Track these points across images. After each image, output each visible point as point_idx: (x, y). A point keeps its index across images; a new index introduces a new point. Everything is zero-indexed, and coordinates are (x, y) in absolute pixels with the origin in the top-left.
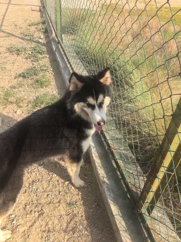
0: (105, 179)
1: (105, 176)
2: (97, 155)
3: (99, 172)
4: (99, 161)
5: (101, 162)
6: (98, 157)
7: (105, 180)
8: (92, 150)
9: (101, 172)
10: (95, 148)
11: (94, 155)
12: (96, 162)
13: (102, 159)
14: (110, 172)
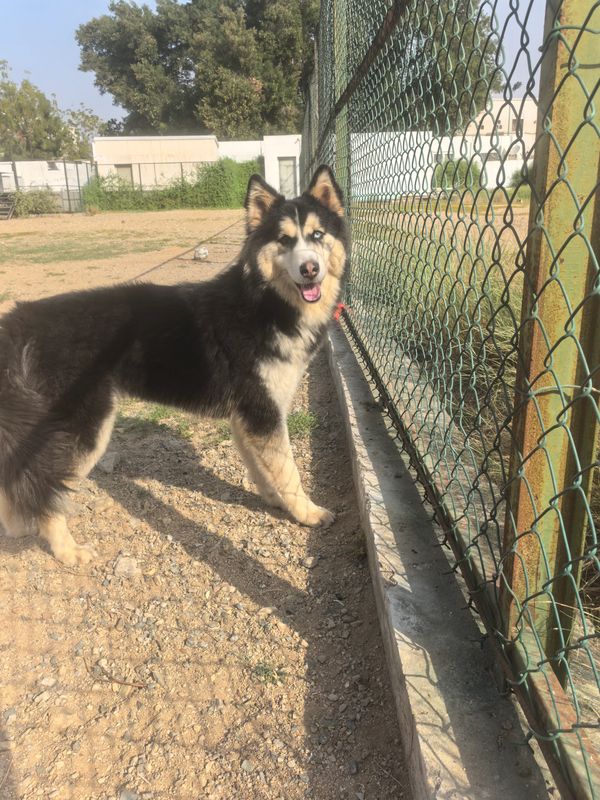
0: (396, 577)
1: (402, 570)
2: (386, 519)
3: (381, 559)
4: (390, 535)
5: (395, 537)
6: (389, 526)
7: (401, 581)
8: (372, 509)
9: (390, 561)
10: (383, 505)
11: (372, 519)
12: (376, 536)
13: (401, 531)
14: (423, 563)
